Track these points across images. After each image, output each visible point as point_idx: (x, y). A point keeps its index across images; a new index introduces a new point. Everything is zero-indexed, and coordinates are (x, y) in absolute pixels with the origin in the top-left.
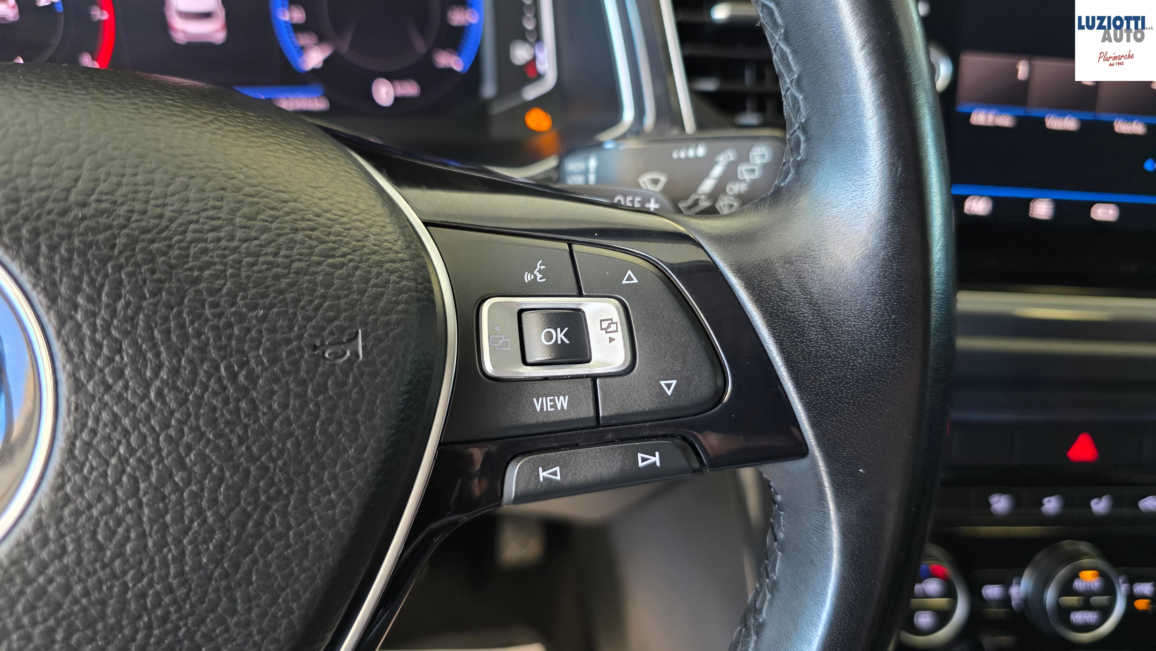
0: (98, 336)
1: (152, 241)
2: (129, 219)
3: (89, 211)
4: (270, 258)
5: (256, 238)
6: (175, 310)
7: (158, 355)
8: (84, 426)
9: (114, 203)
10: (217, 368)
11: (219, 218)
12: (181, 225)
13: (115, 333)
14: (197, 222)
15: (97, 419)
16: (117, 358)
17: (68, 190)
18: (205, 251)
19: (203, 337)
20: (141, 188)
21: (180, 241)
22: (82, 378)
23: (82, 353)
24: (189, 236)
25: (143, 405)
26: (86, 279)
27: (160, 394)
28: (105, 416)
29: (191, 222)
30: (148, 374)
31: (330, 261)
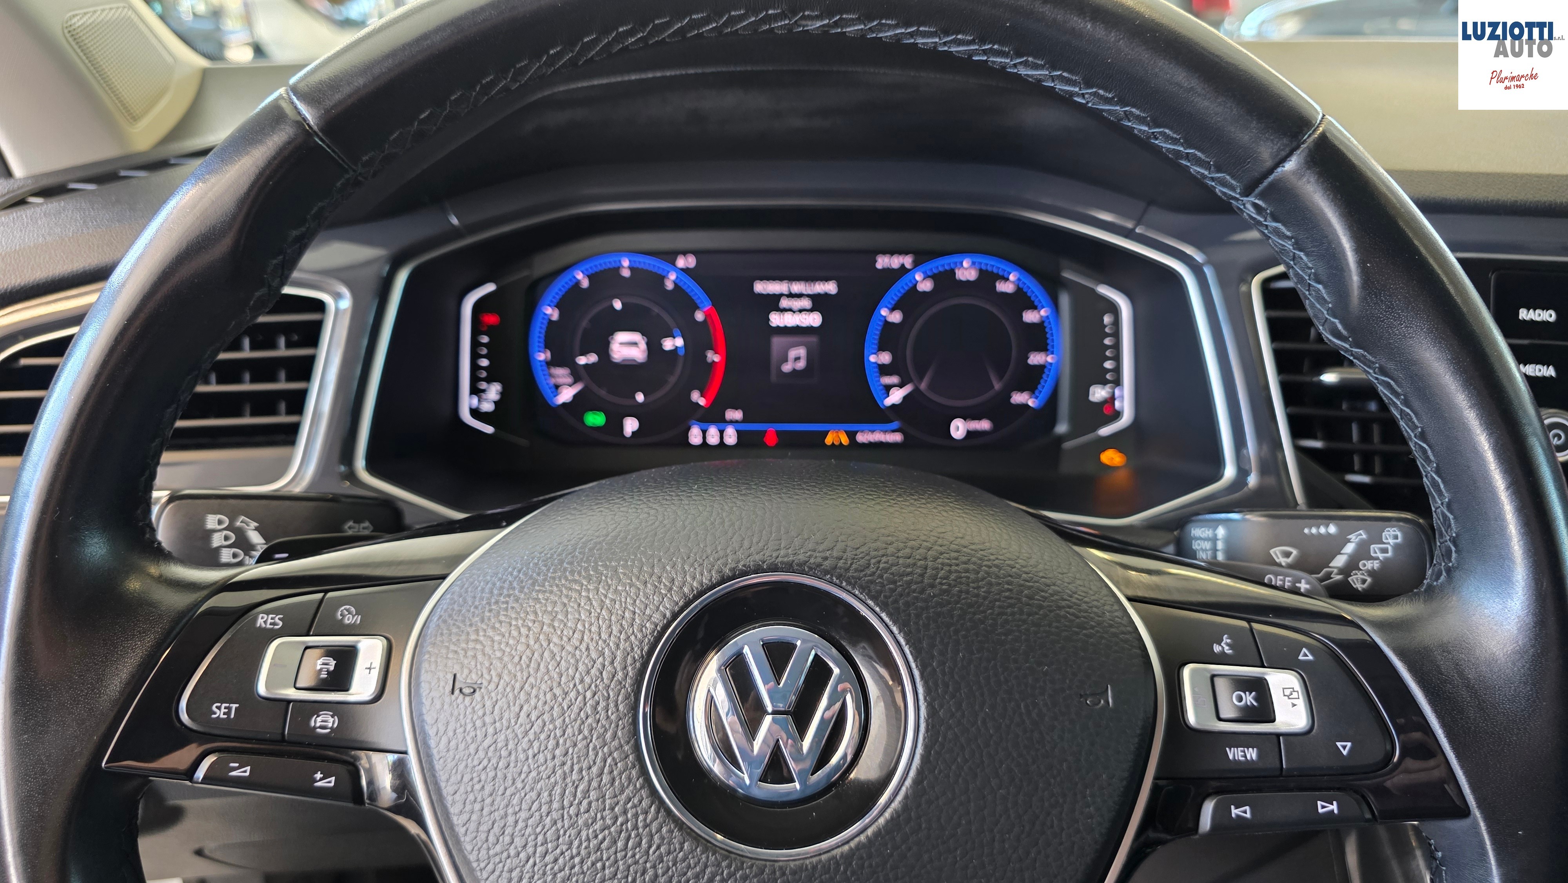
0: (946, 678)
1: (974, 614)
2: (959, 597)
3: (936, 591)
4: (1047, 628)
5: (1036, 613)
6: (992, 664)
7: (982, 695)
8: (937, 740)
9: (949, 585)
10: (1019, 707)
11: (1012, 598)
12: (990, 602)
13: (956, 677)
14: (999, 600)
15: (945, 738)
16: (958, 694)
17: (922, 575)
18: (1006, 622)
19: (1010, 684)
20: (963, 575)
21: (991, 614)
22: (936, 707)
23: (937, 690)
24: (997, 610)
25: (973, 729)
26: (938, 639)
27: (984, 722)
28: (950, 735)
29: (996, 600)
30: (977, 707)
31: (1084, 632)
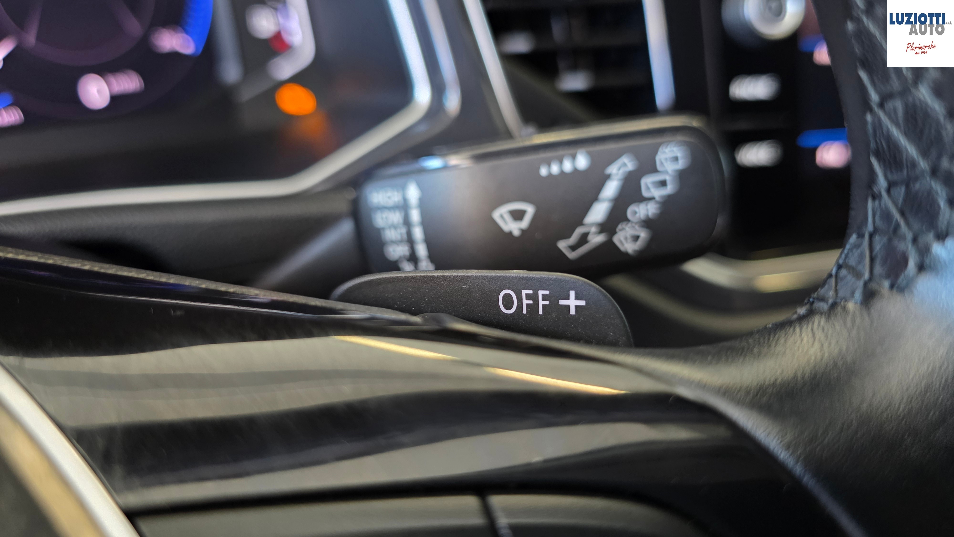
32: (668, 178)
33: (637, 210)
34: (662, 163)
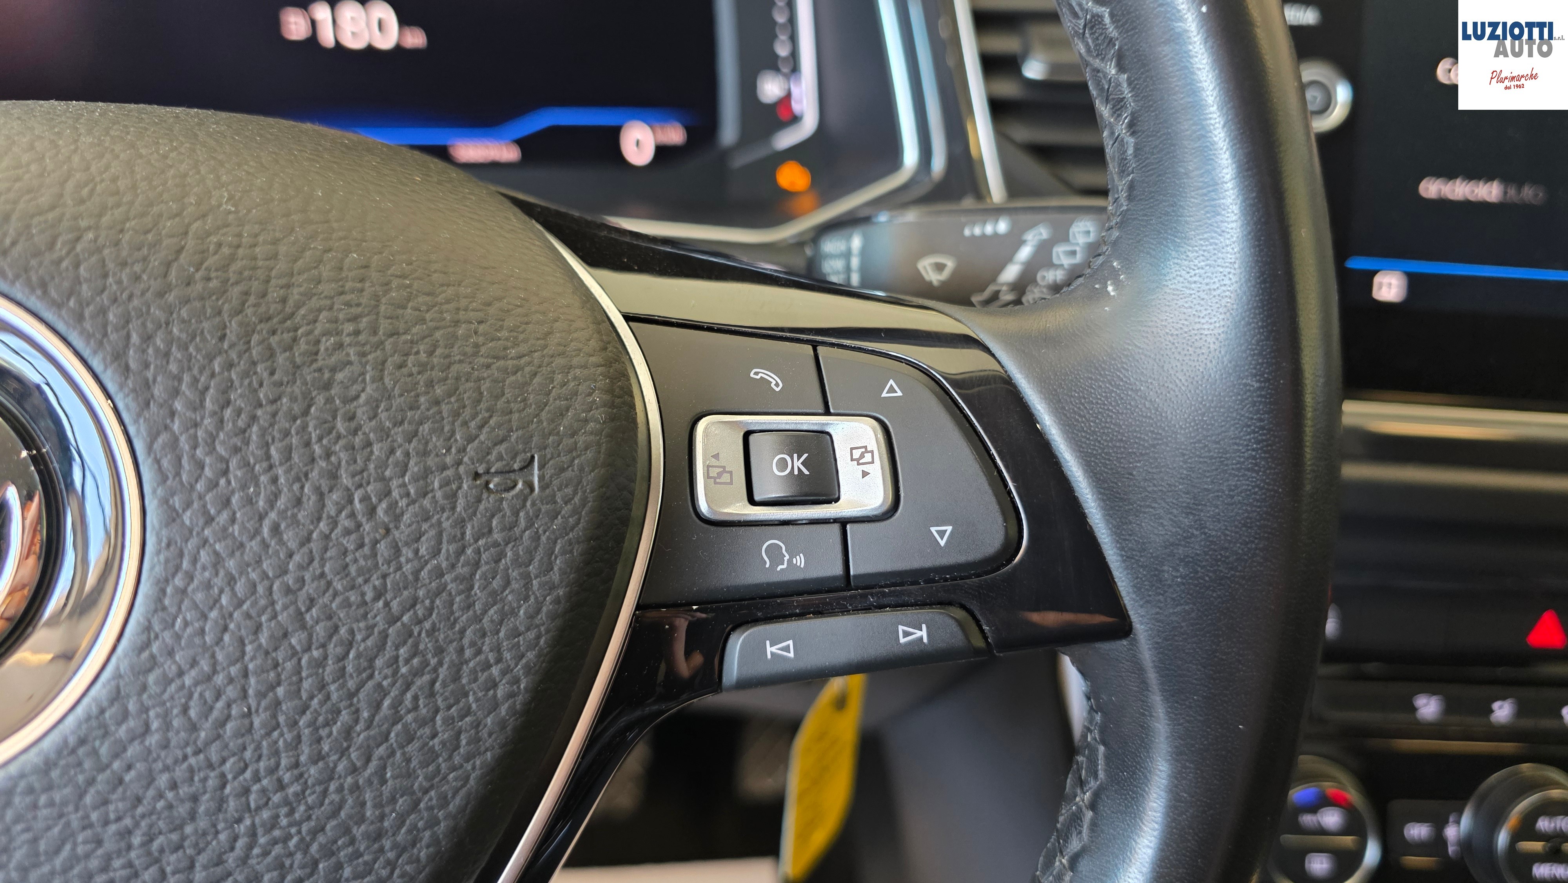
32: (1078, 249)
33: (1045, 274)
34: (1074, 235)
